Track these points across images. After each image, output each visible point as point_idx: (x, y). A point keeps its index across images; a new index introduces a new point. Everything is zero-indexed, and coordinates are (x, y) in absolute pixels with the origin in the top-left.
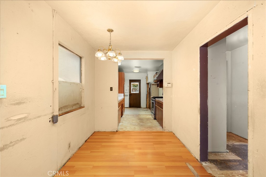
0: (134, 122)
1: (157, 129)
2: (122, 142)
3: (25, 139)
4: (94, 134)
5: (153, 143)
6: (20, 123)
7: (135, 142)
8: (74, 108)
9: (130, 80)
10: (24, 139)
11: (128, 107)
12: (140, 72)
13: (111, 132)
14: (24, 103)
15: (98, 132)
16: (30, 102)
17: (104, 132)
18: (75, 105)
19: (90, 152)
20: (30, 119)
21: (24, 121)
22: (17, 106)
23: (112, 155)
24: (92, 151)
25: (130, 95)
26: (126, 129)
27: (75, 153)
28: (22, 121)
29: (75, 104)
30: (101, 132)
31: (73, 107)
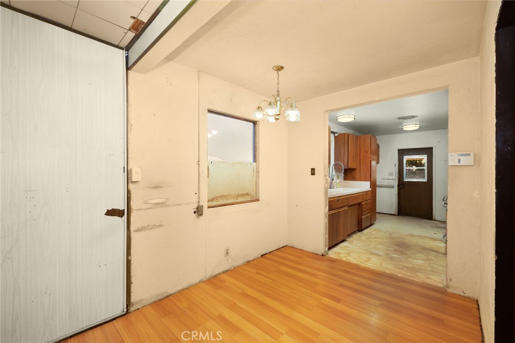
0: (380, 247)
1: (428, 278)
2: (315, 275)
3: (163, 226)
4: (282, 249)
5: (380, 303)
6: (158, 207)
7: (341, 285)
8: (240, 200)
9: (399, 150)
10: (161, 226)
11: (394, 213)
12: (421, 129)
13: (313, 253)
14: (162, 187)
15: (292, 247)
16: (168, 186)
17: (301, 250)
18: (243, 195)
19: (255, 272)
20: (169, 206)
21: (162, 207)
22: (154, 190)
23: (280, 289)
24: (260, 271)
25: (399, 186)
26: (345, 257)
27: (239, 267)
28: (159, 206)
29: (241, 194)
30: (297, 249)
31: (237, 198)
